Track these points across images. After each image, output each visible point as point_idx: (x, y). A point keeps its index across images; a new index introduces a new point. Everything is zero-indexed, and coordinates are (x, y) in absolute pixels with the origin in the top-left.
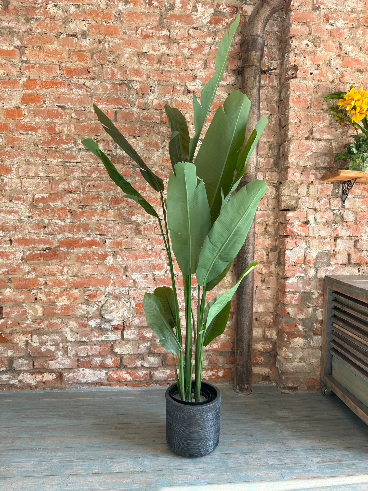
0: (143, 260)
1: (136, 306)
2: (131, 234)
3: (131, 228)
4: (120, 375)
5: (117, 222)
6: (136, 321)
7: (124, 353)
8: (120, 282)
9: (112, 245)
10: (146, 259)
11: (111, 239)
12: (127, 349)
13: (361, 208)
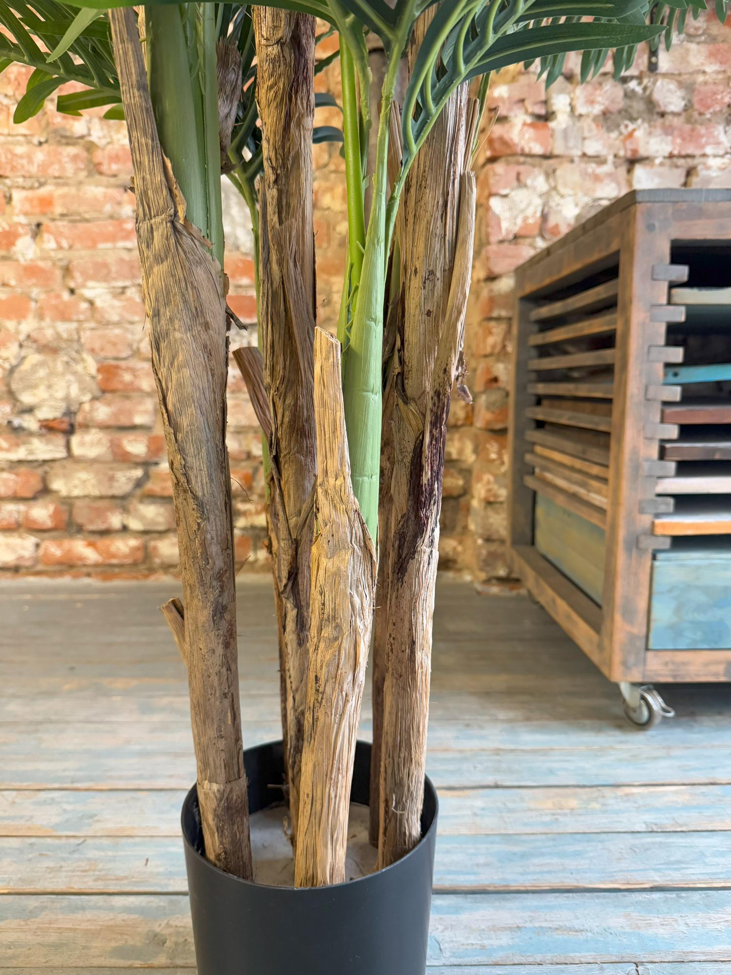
0: (109, 245)
1: (99, 370)
2: (75, 173)
3: (75, 158)
4: (69, 551)
5: (35, 141)
6: (103, 412)
7: (76, 492)
8: (56, 307)
9: (27, 207)
10: (121, 244)
11: (24, 188)
12: (84, 482)
13: (704, 72)
